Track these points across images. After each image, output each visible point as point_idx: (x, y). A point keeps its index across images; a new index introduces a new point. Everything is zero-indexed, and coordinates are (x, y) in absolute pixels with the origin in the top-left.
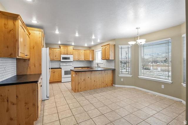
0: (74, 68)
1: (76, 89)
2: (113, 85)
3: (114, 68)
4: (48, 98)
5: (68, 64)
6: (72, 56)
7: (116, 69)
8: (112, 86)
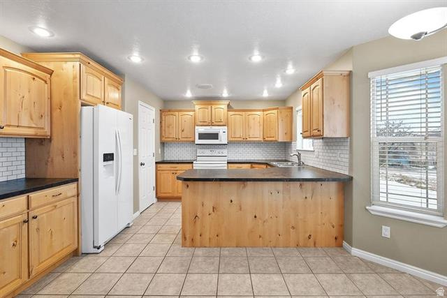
0: (228, 163)
1: (187, 236)
2: (345, 244)
3: (347, 173)
4: (96, 250)
5: (217, 152)
6: (225, 128)
7: (354, 181)
8: (341, 246)
